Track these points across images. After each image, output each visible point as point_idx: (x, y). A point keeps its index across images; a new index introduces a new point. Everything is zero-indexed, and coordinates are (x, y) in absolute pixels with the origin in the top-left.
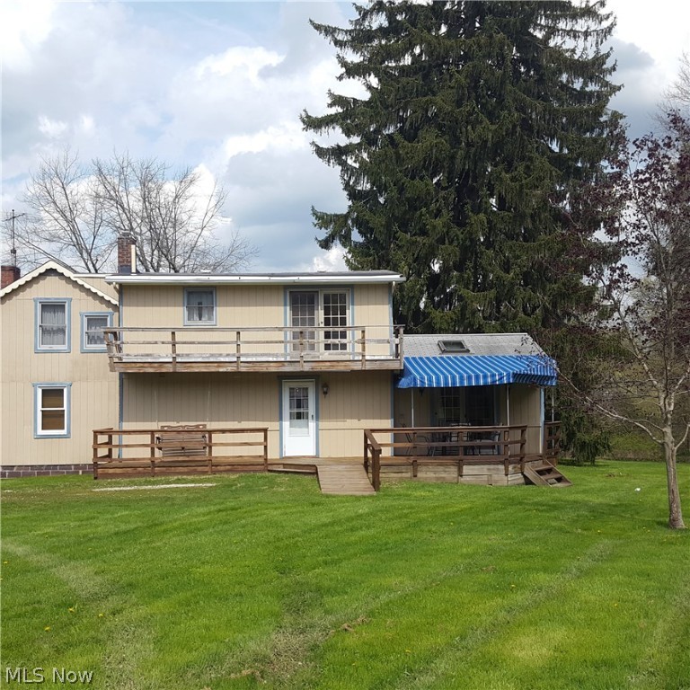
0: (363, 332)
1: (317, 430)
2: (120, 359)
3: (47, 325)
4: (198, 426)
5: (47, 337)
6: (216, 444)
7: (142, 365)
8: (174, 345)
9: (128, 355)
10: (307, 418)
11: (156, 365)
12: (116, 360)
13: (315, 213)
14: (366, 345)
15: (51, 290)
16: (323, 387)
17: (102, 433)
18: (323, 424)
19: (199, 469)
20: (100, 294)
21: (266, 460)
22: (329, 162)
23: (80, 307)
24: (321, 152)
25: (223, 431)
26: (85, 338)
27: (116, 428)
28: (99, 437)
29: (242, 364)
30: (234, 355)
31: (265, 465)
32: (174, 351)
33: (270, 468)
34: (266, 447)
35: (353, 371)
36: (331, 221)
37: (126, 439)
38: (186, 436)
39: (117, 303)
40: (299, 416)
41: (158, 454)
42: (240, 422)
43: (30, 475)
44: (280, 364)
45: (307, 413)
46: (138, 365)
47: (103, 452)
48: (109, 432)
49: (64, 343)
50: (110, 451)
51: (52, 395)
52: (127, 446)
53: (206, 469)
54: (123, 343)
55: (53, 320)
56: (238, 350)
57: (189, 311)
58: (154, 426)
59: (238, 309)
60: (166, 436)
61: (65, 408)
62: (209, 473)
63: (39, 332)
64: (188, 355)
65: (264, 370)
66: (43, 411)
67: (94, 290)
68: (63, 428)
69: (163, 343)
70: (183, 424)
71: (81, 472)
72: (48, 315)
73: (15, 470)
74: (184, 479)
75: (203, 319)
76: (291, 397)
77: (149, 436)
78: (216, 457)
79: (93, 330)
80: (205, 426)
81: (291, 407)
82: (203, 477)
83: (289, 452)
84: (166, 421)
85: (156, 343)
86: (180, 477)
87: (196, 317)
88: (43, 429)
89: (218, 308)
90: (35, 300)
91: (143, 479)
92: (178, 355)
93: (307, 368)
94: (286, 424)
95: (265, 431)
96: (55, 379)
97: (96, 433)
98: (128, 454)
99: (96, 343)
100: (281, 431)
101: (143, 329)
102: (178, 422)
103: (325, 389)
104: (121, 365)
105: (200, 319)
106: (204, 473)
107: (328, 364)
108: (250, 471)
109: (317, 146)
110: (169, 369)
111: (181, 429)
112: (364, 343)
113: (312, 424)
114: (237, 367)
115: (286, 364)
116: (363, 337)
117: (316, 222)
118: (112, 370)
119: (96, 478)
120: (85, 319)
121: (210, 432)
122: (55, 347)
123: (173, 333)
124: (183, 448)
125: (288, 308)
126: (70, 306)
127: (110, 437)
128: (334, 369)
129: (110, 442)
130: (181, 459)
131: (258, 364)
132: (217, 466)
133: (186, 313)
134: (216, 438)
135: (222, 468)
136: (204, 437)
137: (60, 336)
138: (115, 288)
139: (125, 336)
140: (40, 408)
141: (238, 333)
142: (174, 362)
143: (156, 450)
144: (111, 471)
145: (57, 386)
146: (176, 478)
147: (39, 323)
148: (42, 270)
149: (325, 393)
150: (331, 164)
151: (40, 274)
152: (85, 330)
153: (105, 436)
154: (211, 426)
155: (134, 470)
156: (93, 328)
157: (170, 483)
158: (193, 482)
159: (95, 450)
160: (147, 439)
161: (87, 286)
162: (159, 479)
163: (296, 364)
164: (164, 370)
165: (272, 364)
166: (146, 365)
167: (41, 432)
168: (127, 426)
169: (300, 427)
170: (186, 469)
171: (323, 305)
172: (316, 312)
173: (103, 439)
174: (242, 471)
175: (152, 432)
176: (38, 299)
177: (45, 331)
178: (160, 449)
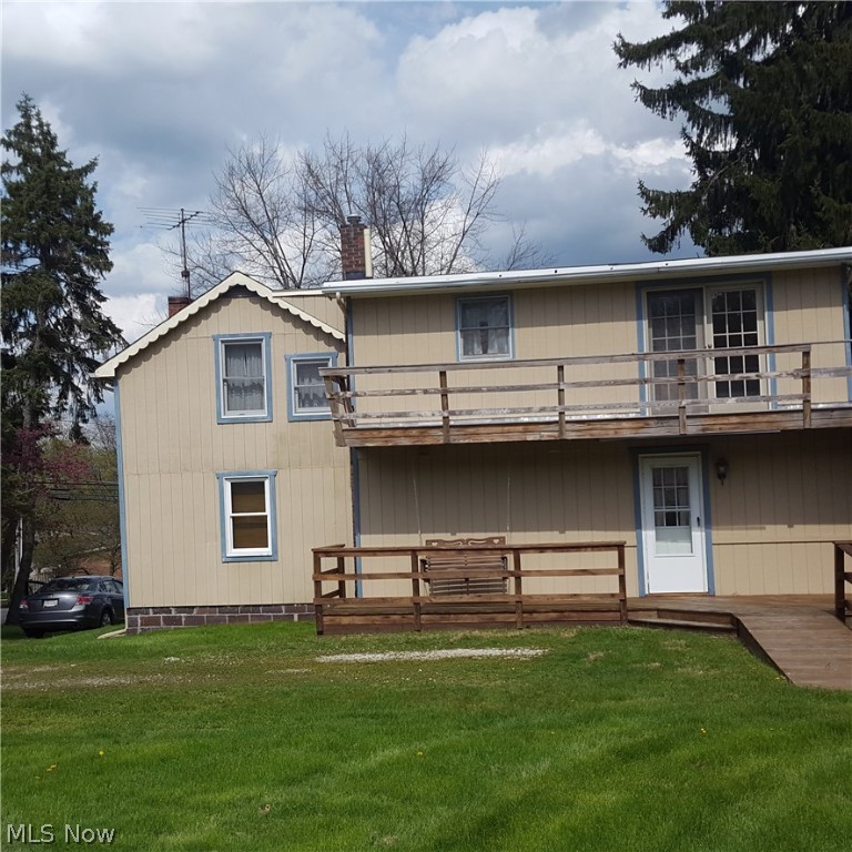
0: (806, 354)
1: (709, 544)
2: (352, 423)
3: (236, 378)
4: (490, 540)
5: (236, 398)
6: (529, 573)
7: (389, 433)
8: (444, 396)
9: (365, 416)
10: (688, 523)
11: (414, 432)
12: (346, 426)
13: (644, 193)
14: (812, 380)
15: (239, 320)
16: (717, 465)
17: (327, 553)
18: (719, 535)
19: (500, 617)
20: (316, 323)
21: (624, 601)
22: (664, 111)
23: (286, 346)
24: (649, 97)
25: (541, 549)
26: (295, 397)
27: (349, 545)
28: (324, 560)
29: (568, 426)
30: (553, 409)
31: (621, 610)
32: (445, 406)
33: (632, 616)
34: (622, 579)
35: (785, 432)
36: (671, 203)
37: (369, 564)
38: (470, 558)
39: (343, 337)
40: (671, 520)
41: (424, 589)
42: (562, 532)
43: (218, 621)
44: (641, 424)
45: (688, 515)
46: (384, 433)
47: (330, 586)
48: (339, 552)
49: (262, 408)
50: (342, 584)
51: (248, 492)
52: (371, 576)
53: (513, 618)
54: (356, 395)
55: (243, 371)
56: (561, 401)
57: (465, 337)
58: (415, 540)
59: (553, 330)
60: (435, 559)
61: (268, 512)
62: (519, 625)
63: (223, 389)
64: (470, 412)
65: (611, 435)
66: (233, 518)
67: (305, 317)
68: (267, 546)
69: (426, 392)
70: (465, 536)
71: (296, 616)
72: (236, 363)
73: (195, 613)
74: (476, 638)
75: (489, 351)
76: (656, 484)
77: (408, 559)
78: (530, 597)
79: (306, 384)
80: (502, 540)
81: (655, 505)
82: (510, 634)
83: (656, 585)
84: (434, 532)
85: (413, 392)
86: (467, 633)
87: (478, 349)
88: (235, 547)
89: (516, 330)
90: (215, 338)
91: (402, 637)
92: (453, 413)
93: (693, 429)
94: (649, 535)
95: (620, 547)
96: (251, 465)
97: (318, 554)
98: (371, 590)
99: (311, 405)
100: (639, 547)
101: (390, 369)
102: (454, 534)
103: (722, 469)
104: (355, 434)
105: (485, 352)
106: (509, 625)
107: (734, 420)
108: (594, 622)
109: (642, 88)
110: (437, 438)
111: (461, 546)
112: (809, 377)
113: (698, 535)
114: (561, 432)
115: (652, 422)
116: (806, 364)
117: (646, 207)
118: (339, 444)
119: (320, 633)
120: (294, 367)
121: (517, 551)
122: (249, 414)
123: (443, 374)
124: (467, 580)
125: (645, 323)
126: (268, 345)
127: (341, 562)
128: (747, 430)
129: (340, 570)
130: (466, 598)
131: (598, 426)
132: (531, 612)
133: (461, 341)
134: (529, 561)
135: (541, 617)
136: (504, 559)
137: (256, 396)
138: (339, 302)
139: (360, 382)
140: (229, 513)
141: (561, 368)
142: (446, 426)
143: (421, 582)
144: (346, 620)
145: (254, 476)
146: (460, 634)
147: (222, 375)
148: (223, 288)
149: (721, 476)
150: (667, 115)
151: (222, 296)
152: (294, 383)
153: (333, 559)
154: (516, 539)
155: (387, 619)
156: (307, 380)
157: (451, 646)
158: (494, 643)
159: (318, 584)
160: (404, 563)
161: (294, 311)
162: (431, 636)
163: (672, 422)
164: (428, 441)
165: (625, 424)
166: (397, 433)
167: (233, 552)
168: (367, 541)
169: (675, 541)
170: (476, 619)
171: (711, 314)
172: (698, 327)
173: (329, 563)
174: (580, 622)
175: (414, 552)
176: (219, 336)
177: (232, 389)
178: (427, 580)
